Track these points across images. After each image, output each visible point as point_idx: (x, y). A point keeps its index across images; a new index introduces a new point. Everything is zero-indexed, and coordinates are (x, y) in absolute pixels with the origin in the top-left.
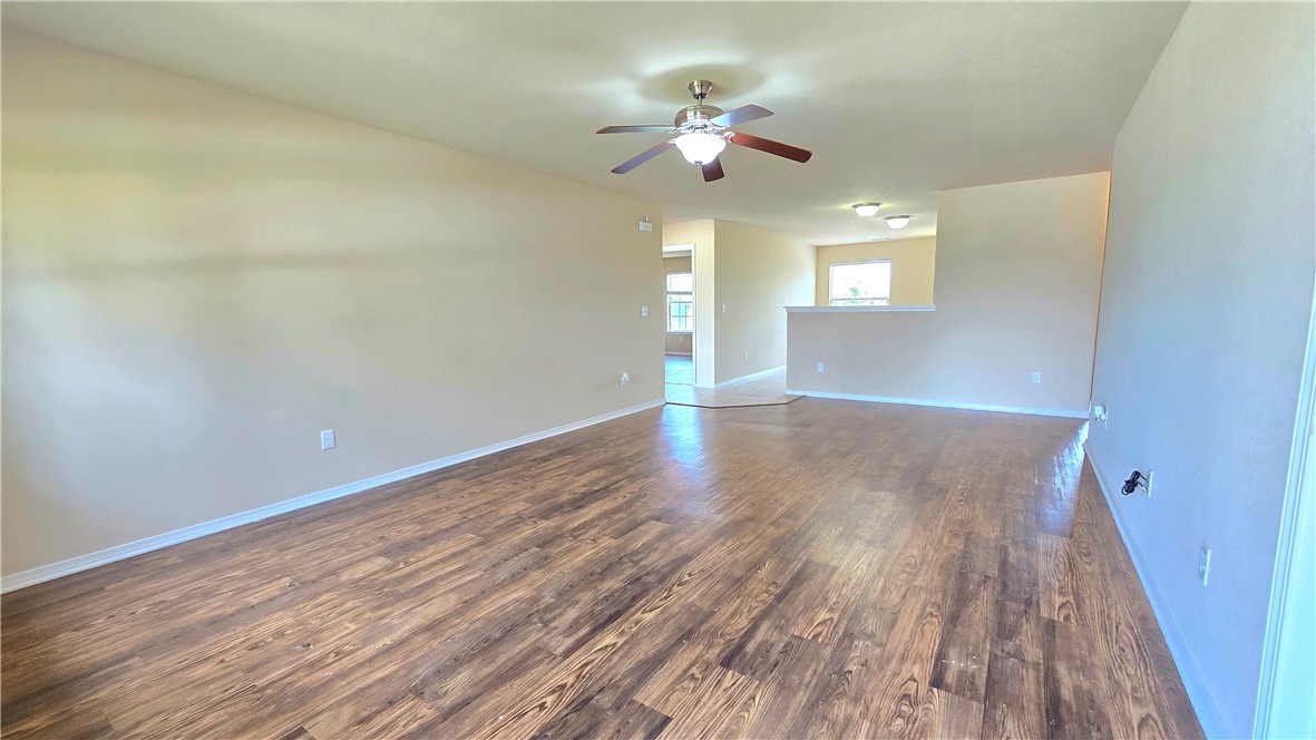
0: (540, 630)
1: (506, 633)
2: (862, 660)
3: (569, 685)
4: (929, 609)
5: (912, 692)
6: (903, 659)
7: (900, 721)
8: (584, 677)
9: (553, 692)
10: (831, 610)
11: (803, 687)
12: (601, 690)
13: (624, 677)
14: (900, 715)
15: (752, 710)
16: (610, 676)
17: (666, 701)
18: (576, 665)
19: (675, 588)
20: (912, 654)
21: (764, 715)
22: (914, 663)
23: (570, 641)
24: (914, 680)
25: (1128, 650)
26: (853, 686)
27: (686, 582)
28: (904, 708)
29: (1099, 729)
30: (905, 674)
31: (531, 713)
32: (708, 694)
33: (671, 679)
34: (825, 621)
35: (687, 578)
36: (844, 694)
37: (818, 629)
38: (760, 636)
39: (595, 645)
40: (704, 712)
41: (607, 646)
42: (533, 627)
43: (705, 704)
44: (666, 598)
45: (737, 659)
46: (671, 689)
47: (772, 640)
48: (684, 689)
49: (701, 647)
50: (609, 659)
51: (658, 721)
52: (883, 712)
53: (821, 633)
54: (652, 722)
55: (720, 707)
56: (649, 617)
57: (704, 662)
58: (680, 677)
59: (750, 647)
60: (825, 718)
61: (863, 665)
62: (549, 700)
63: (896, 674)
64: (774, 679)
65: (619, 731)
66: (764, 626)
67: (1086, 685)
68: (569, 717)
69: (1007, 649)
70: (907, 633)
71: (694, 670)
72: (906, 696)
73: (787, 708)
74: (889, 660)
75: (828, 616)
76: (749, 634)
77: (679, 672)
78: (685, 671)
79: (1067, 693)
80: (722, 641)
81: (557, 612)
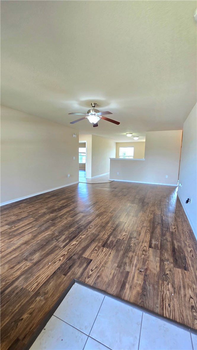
0: (56, 242)
1: (47, 243)
2: (134, 243)
3: (66, 254)
4: (147, 231)
5: (145, 249)
6: (143, 242)
7: (143, 256)
8: (69, 252)
9: (62, 256)
10: (126, 232)
11: (122, 250)
12: (74, 255)
13: (79, 251)
14: (143, 254)
15: (111, 256)
16: (76, 251)
17: (91, 256)
18: (67, 249)
19: (89, 229)
20: (145, 241)
21: (114, 257)
22: (145, 243)
23: (64, 244)
24: (145, 247)
25: (187, 237)
26: (133, 249)
27: (91, 228)
28: (144, 253)
29: (182, 254)
30: (143, 245)
31: (57, 262)
32: (100, 253)
33: (91, 251)
34: (125, 235)
35: (91, 227)
36: (131, 251)
37: (124, 237)
38: (110, 239)
39: (71, 244)
40: (100, 258)
41: (74, 244)
42: (54, 241)
43: (100, 256)
44: (87, 232)
45: (106, 245)
46: (91, 253)
47: (113, 240)
48: (94, 253)
49: (97, 243)
50: (75, 247)
51: (89, 261)
52: (140, 254)
53: (124, 238)
54: (88, 261)
55: (104, 256)
56: (83, 237)
57: (98, 246)
58: (93, 250)
59: (109, 242)
60: (127, 256)
61: (134, 244)
62: (61, 258)
63: (141, 246)
64: (115, 249)
65: (80, 264)
66: (111, 237)
67: (180, 245)
68: (67, 262)
69: (164, 238)
70: (143, 237)
71: (96, 248)
72: (144, 250)
73: (118, 255)
74: (140, 243)
75: (125, 234)
76: (108, 239)
77: (92, 249)
78: (94, 249)
79: (176, 247)
80: (102, 241)
81: (59, 237)
